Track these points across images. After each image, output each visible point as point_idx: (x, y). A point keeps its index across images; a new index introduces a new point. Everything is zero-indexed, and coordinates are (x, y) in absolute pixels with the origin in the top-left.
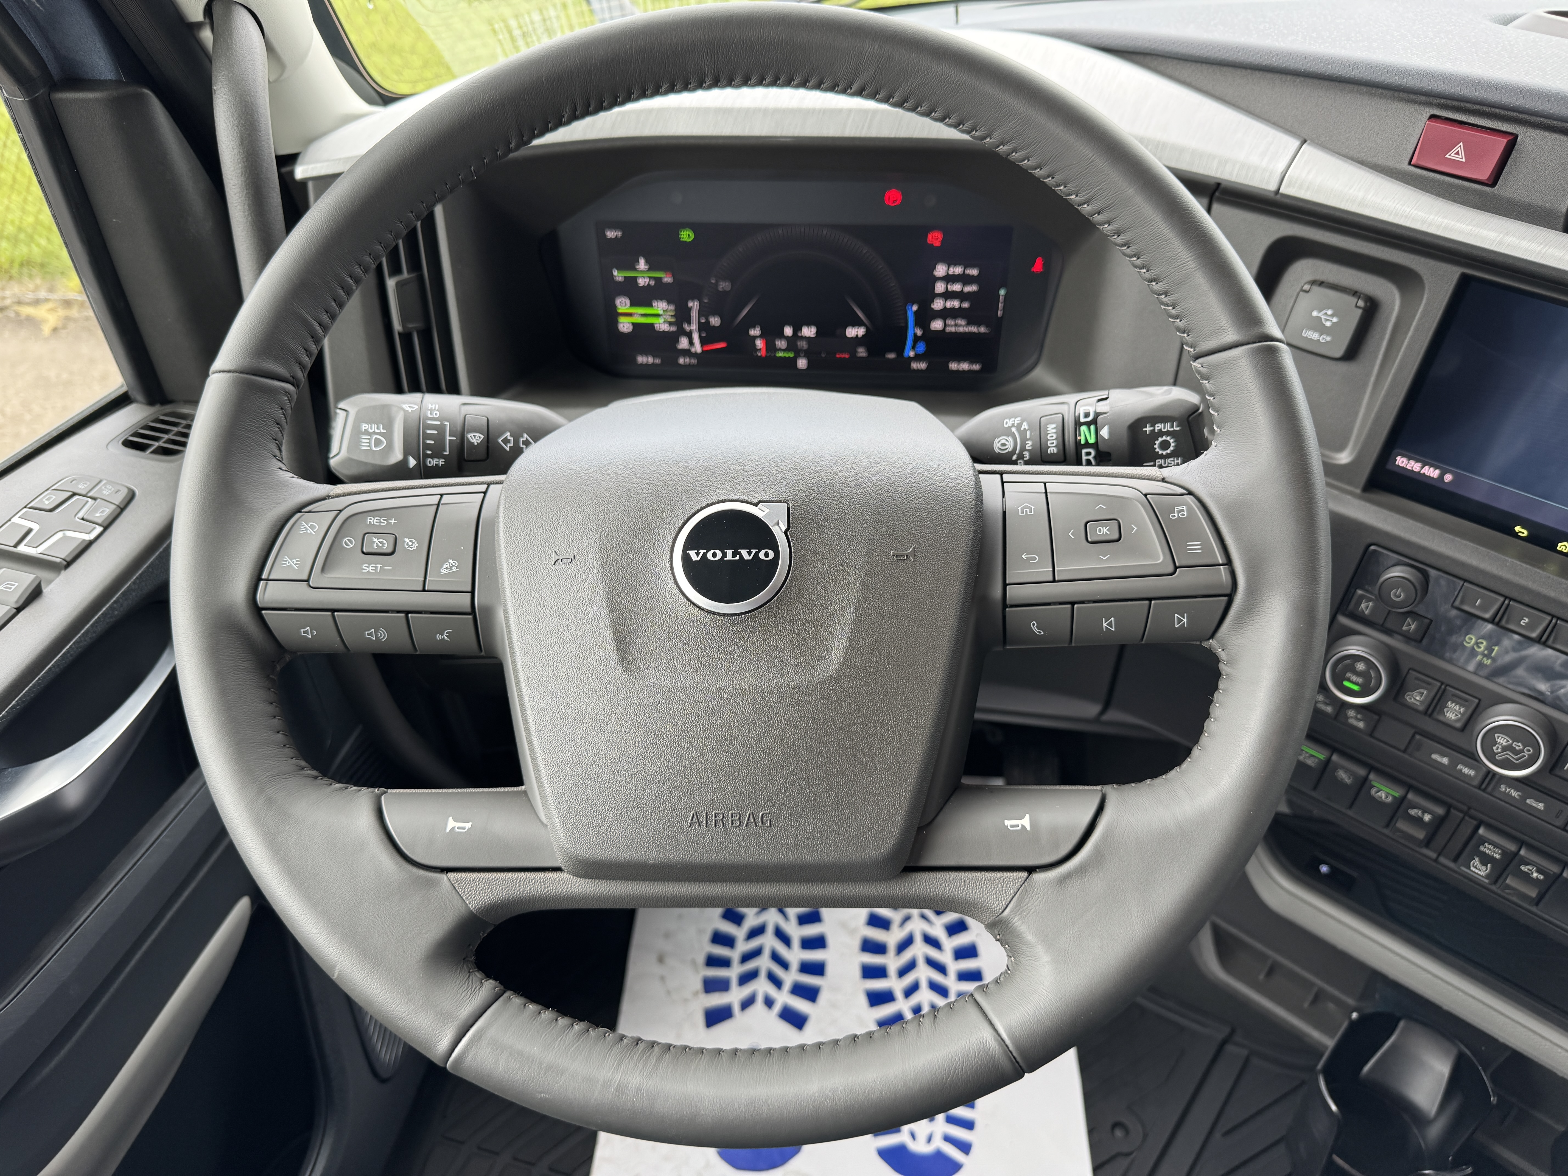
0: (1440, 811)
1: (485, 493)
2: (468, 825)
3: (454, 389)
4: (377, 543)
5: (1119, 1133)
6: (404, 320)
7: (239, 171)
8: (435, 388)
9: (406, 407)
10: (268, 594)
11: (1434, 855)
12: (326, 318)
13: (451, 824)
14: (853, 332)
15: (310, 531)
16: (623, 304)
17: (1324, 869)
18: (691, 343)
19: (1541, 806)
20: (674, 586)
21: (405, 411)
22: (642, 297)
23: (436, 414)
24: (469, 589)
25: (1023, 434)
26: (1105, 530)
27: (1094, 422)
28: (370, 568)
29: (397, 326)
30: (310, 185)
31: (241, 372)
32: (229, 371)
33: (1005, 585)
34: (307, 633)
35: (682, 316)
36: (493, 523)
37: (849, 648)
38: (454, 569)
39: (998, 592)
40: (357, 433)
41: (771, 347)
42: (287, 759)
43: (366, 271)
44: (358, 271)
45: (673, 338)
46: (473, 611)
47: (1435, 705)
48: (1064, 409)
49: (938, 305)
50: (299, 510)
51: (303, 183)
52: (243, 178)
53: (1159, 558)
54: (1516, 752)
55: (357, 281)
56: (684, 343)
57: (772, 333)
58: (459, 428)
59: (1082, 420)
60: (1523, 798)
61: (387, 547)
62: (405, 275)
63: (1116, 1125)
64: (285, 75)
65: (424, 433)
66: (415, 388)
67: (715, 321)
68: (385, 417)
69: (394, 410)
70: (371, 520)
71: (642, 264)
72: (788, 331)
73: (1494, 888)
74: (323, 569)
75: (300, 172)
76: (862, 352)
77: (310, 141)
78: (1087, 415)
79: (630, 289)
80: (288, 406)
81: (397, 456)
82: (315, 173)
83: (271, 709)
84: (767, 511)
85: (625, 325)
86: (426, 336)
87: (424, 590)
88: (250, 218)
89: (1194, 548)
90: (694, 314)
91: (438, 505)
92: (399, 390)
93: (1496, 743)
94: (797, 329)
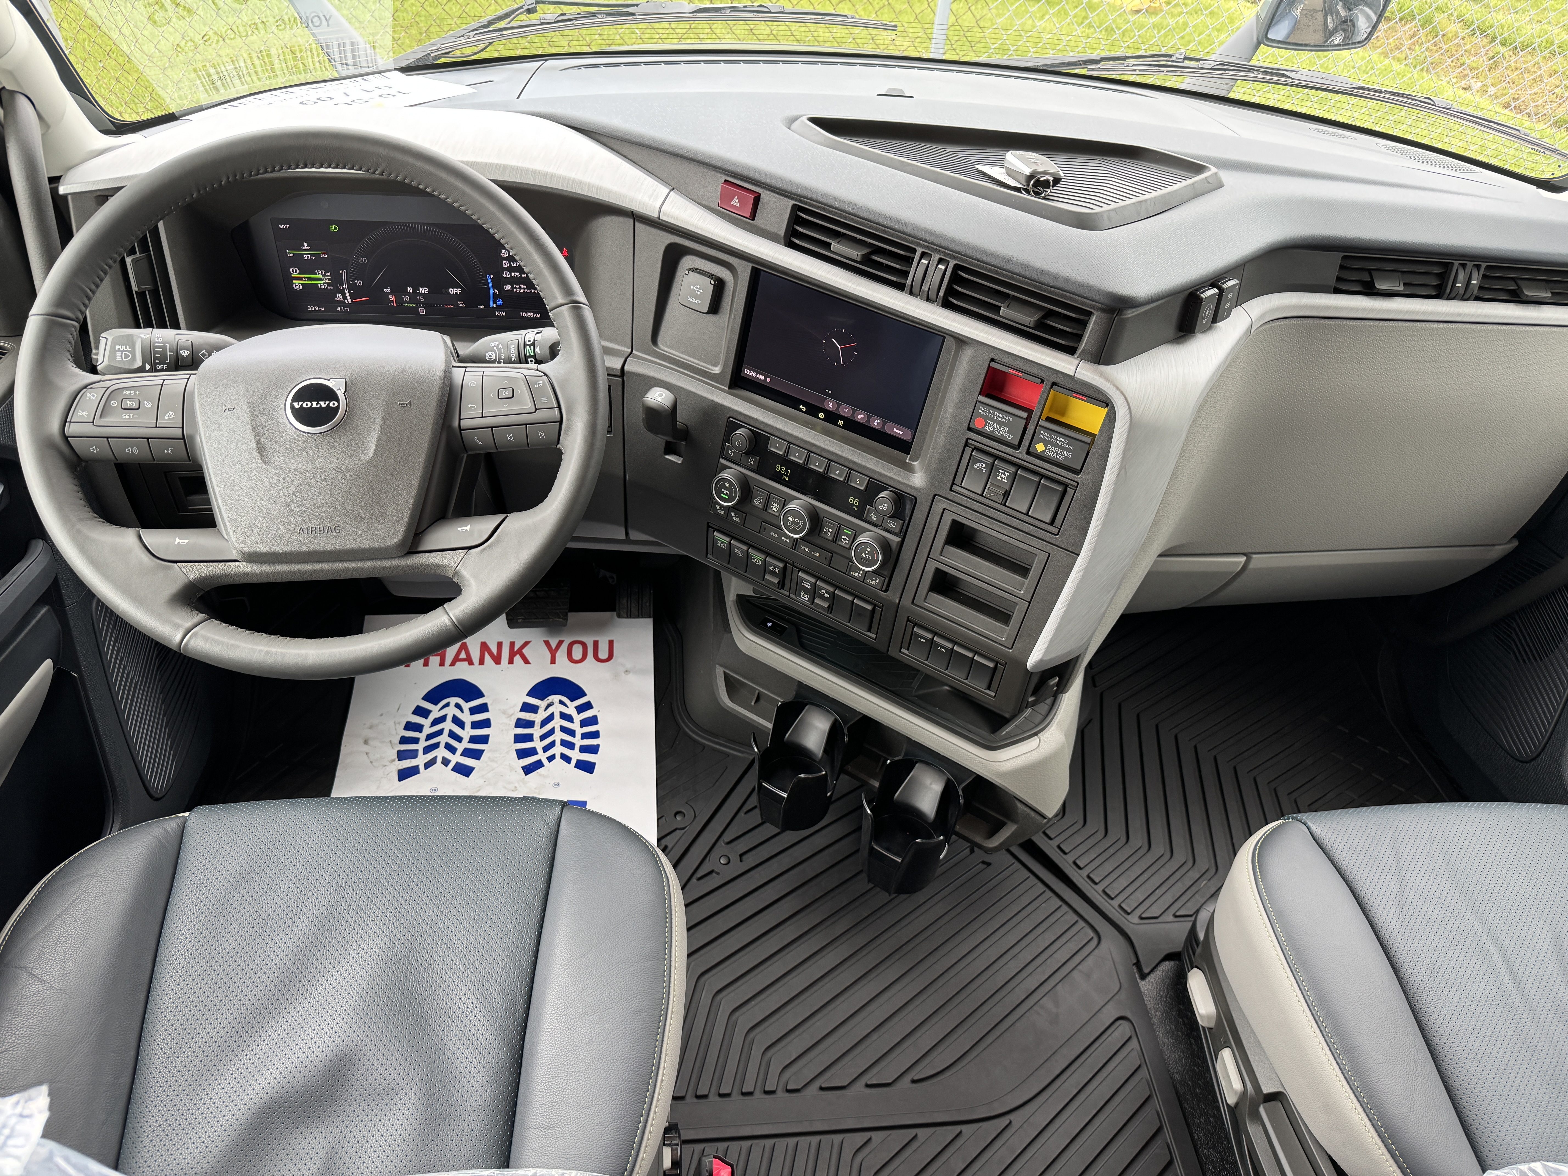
0: (781, 565)
1: (188, 379)
2: (187, 541)
3: (176, 326)
4: (129, 404)
5: (679, 818)
6: (139, 284)
7: (27, 195)
8: (162, 325)
9: (142, 336)
10: (71, 429)
11: (788, 594)
12: (93, 287)
13: (177, 540)
14: (453, 291)
15: (92, 397)
16: (295, 272)
17: (769, 624)
18: (344, 297)
19: (818, 555)
20: (286, 420)
21: (142, 338)
22: (307, 268)
23: (160, 340)
24: (181, 426)
25: (499, 350)
26: (506, 393)
27: (533, 344)
28: (126, 416)
29: (135, 288)
30: (69, 197)
31: (48, 315)
32: (41, 315)
33: (460, 419)
34: (94, 450)
35: (336, 280)
36: (192, 394)
37: (377, 448)
38: (172, 416)
39: (456, 424)
40: (113, 351)
41: (399, 300)
42: (87, 513)
43: (115, 262)
44: (111, 262)
45: (332, 294)
46: (183, 438)
47: (767, 505)
48: (519, 337)
49: (506, 275)
50: (85, 387)
51: (65, 197)
52: (29, 200)
53: (529, 406)
54: (797, 524)
55: (110, 267)
56: (339, 297)
57: (399, 291)
58: (175, 348)
59: (527, 343)
60: (811, 551)
61: (135, 405)
62: (138, 255)
63: (676, 814)
64: (50, 131)
65: (154, 350)
66: (149, 325)
67: (359, 283)
68: (130, 342)
69: (135, 338)
70: (125, 392)
71: (305, 247)
72: (410, 290)
73: (812, 606)
74: (101, 417)
75: (62, 190)
76: (461, 304)
77: (69, 169)
78: (529, 341)
79: (298, 262)
80: (75, 333)
81: (139, 363)
82: (72, 191)
83: (76, 488)
84: (334, 383)
85: (297, 285)
86: (155, 293)
87: (156, 427)
88: (35, 223)
89: (544, 400)
90: (344, 278)
91: (162, 385)
92: (138, 326)
93: (789, 520)
94: (415, 290)
